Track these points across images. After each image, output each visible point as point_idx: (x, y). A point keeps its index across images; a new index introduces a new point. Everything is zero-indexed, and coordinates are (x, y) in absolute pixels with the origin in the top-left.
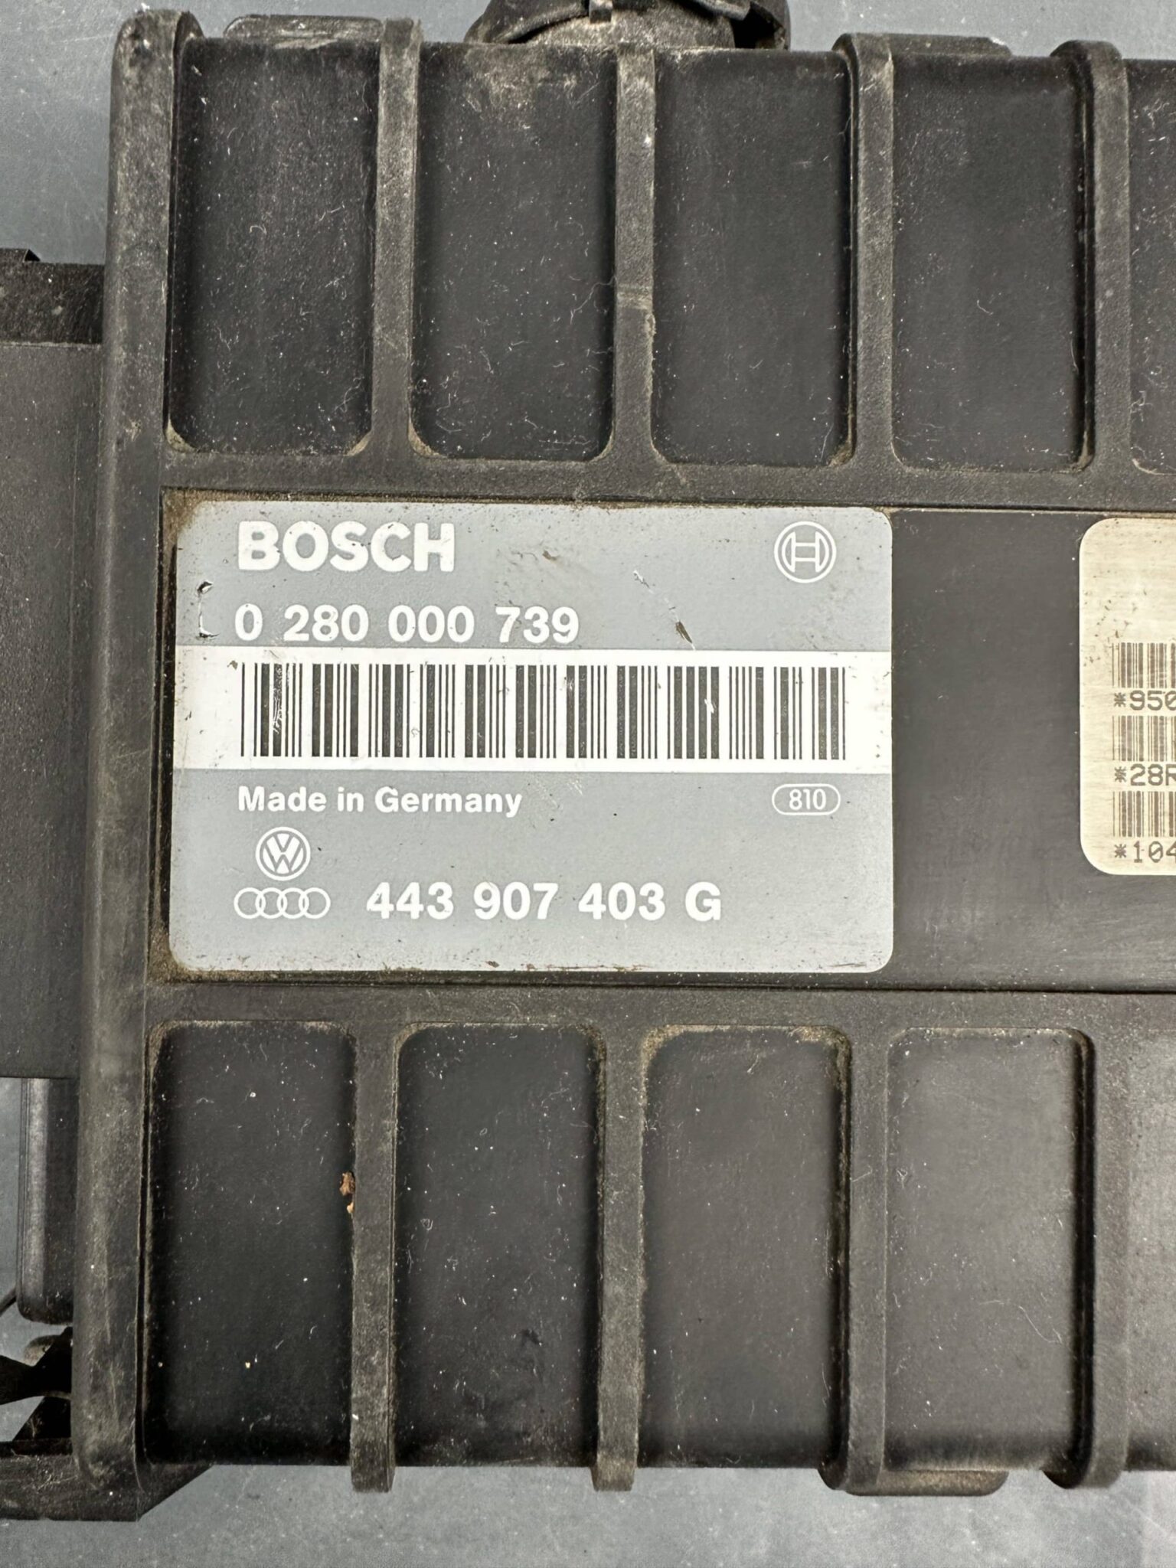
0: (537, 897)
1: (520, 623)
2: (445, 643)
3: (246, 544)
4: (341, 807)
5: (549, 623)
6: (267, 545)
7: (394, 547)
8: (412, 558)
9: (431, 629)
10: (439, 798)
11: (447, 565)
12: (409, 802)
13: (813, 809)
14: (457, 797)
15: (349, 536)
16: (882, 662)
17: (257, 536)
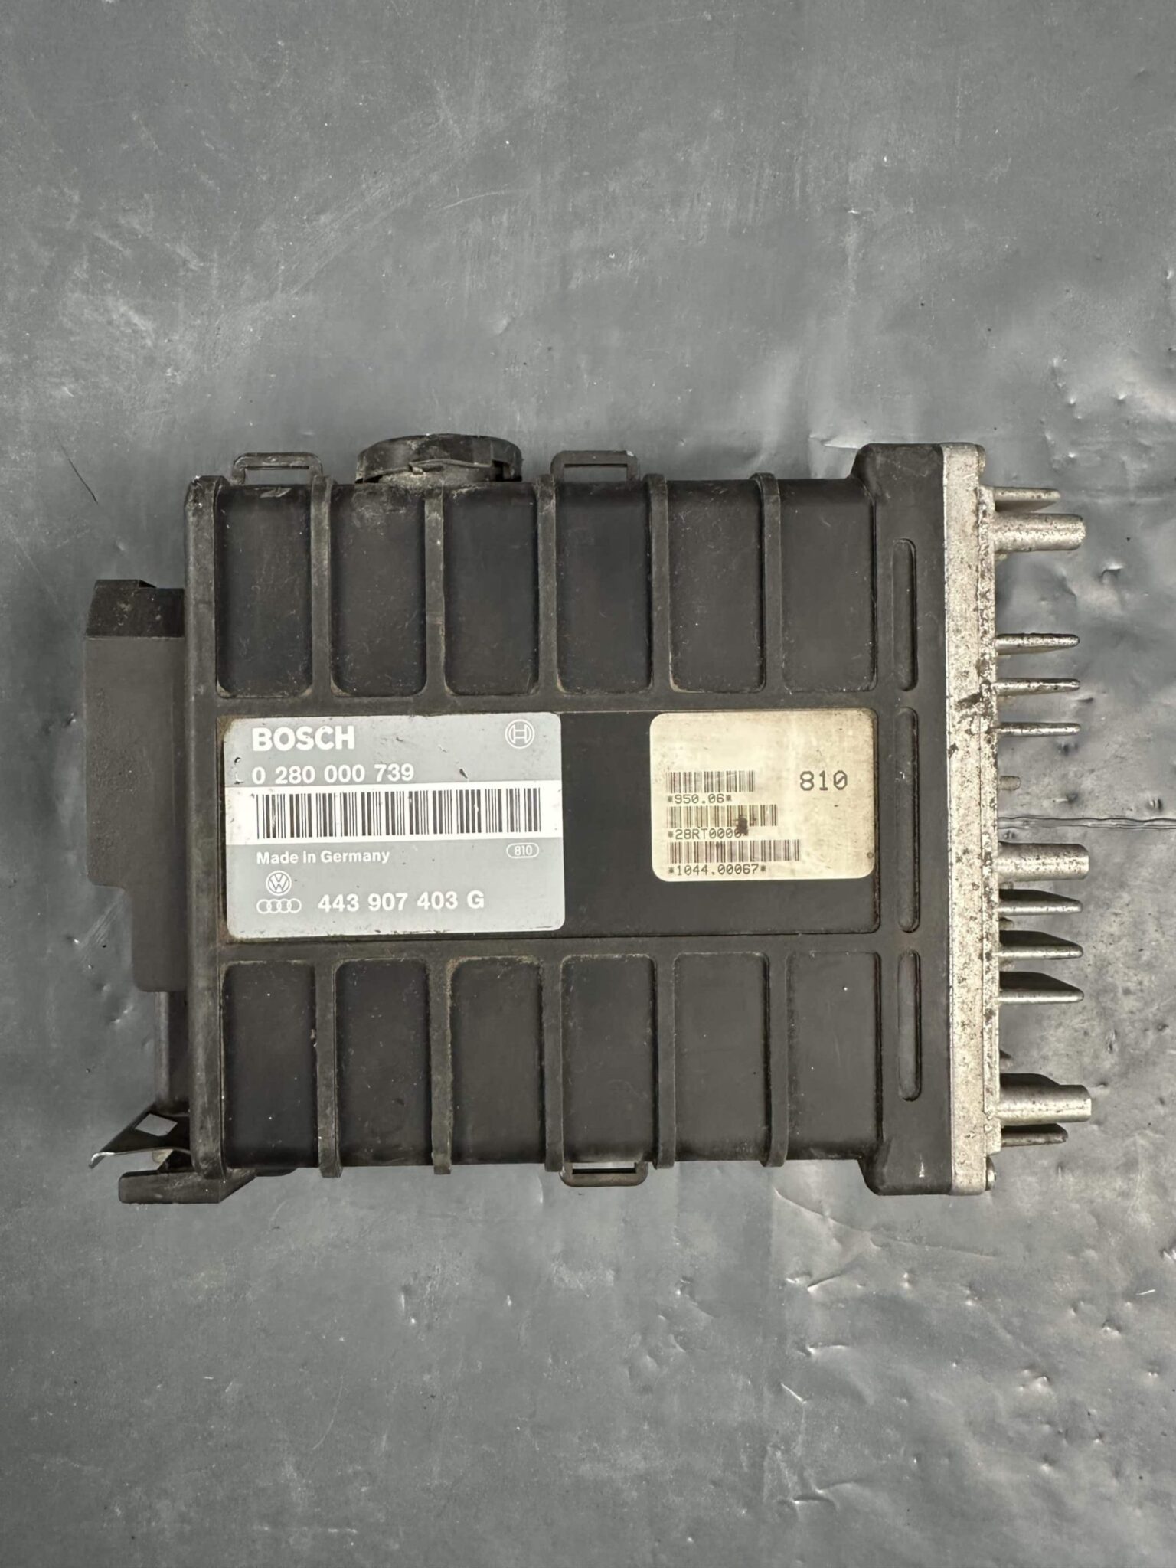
0: (398, 900)
1: (386, 772)
2: (352, 782)
3: (256, 740)
4: (305, 861)
5: (400, 771)
6: (267, 739)
7: (326, 738)
8: (334, 743)
9: (345, 776)
10: (351, 855)
11: (351, 745)
12: (337, 858)
13: (526, 855)
14: (359, 854)
15: (305, 734)
16: (558, 785)
17: (262, 735)
